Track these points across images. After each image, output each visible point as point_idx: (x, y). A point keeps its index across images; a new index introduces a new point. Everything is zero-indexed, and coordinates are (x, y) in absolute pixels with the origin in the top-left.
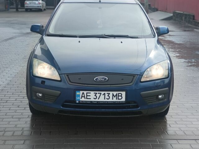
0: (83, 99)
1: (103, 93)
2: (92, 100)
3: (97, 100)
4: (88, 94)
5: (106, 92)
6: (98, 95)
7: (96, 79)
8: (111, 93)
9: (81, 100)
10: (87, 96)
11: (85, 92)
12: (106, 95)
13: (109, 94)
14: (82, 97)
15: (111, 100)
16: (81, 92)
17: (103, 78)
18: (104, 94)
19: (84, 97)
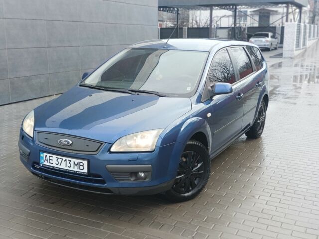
0: (46, 163)
1: (64, 158)
2: (54, 165)
3: (58, 166)
4: (51, 158)
5: (67, 159)
6: (60, 161)
7: (60, 142)
8: (73, 160)
9: (45, 163)
10: (50, 160)
11: (48, 155)
12: (68, 162)
13: (70, 161)
14: (45, 160)
15: (72, 169)
16: (45, 154)
17: (67, 141)
18: (66, 160)
19: (47, 160)
